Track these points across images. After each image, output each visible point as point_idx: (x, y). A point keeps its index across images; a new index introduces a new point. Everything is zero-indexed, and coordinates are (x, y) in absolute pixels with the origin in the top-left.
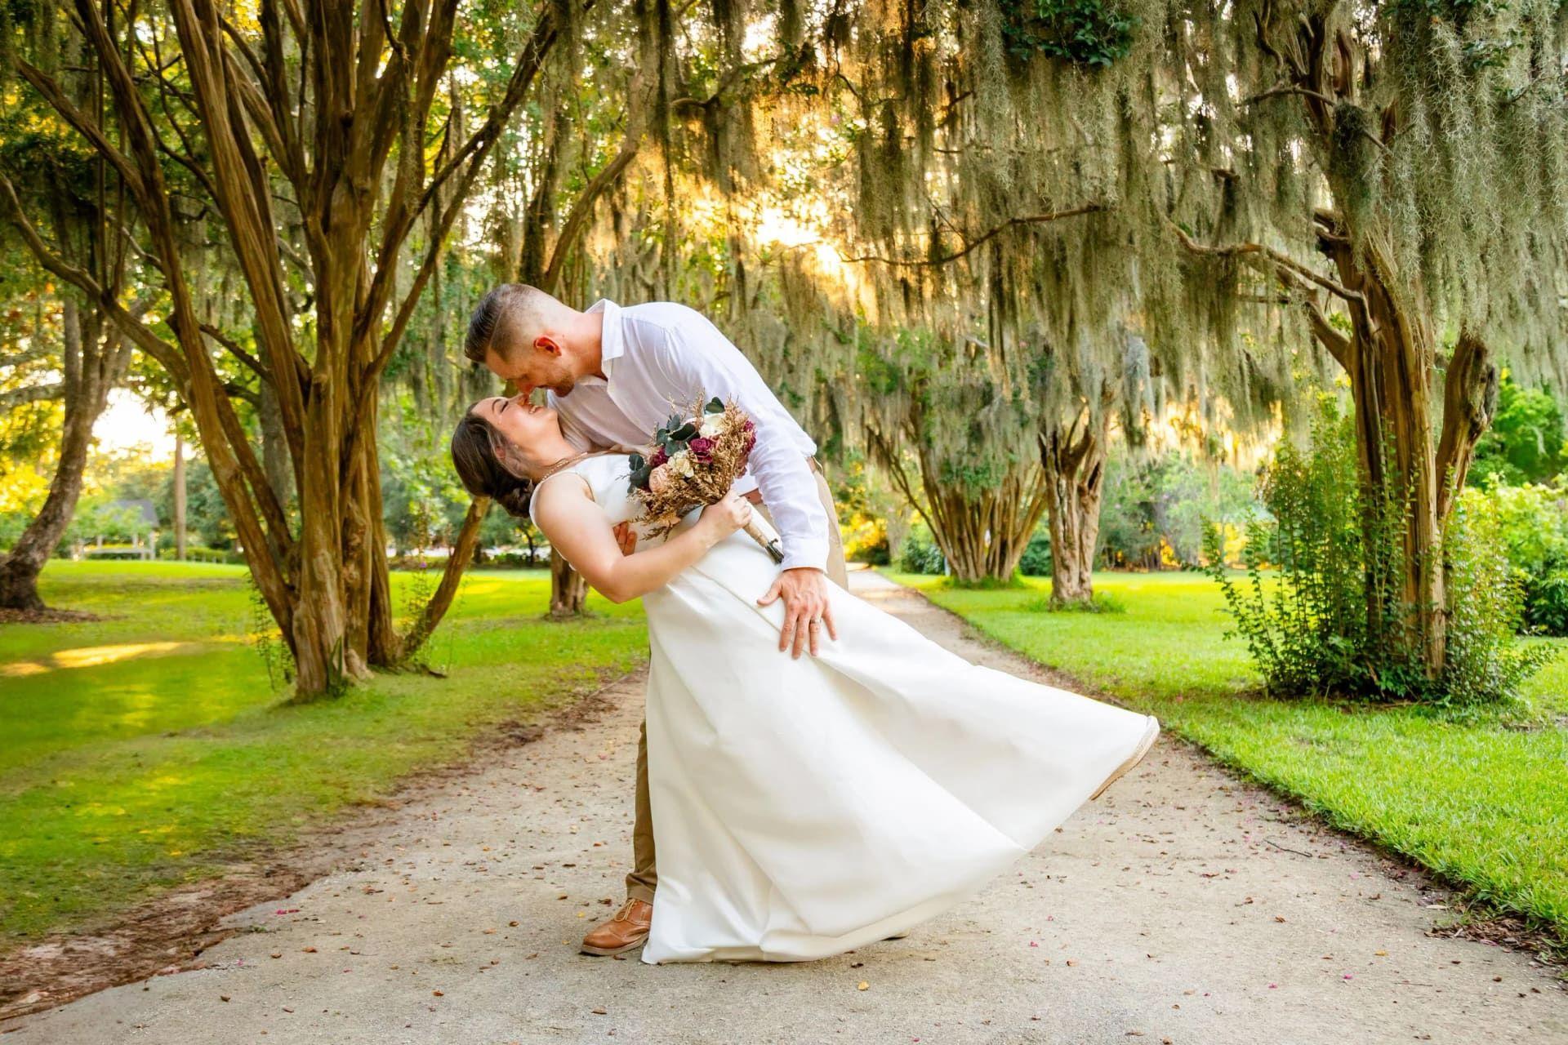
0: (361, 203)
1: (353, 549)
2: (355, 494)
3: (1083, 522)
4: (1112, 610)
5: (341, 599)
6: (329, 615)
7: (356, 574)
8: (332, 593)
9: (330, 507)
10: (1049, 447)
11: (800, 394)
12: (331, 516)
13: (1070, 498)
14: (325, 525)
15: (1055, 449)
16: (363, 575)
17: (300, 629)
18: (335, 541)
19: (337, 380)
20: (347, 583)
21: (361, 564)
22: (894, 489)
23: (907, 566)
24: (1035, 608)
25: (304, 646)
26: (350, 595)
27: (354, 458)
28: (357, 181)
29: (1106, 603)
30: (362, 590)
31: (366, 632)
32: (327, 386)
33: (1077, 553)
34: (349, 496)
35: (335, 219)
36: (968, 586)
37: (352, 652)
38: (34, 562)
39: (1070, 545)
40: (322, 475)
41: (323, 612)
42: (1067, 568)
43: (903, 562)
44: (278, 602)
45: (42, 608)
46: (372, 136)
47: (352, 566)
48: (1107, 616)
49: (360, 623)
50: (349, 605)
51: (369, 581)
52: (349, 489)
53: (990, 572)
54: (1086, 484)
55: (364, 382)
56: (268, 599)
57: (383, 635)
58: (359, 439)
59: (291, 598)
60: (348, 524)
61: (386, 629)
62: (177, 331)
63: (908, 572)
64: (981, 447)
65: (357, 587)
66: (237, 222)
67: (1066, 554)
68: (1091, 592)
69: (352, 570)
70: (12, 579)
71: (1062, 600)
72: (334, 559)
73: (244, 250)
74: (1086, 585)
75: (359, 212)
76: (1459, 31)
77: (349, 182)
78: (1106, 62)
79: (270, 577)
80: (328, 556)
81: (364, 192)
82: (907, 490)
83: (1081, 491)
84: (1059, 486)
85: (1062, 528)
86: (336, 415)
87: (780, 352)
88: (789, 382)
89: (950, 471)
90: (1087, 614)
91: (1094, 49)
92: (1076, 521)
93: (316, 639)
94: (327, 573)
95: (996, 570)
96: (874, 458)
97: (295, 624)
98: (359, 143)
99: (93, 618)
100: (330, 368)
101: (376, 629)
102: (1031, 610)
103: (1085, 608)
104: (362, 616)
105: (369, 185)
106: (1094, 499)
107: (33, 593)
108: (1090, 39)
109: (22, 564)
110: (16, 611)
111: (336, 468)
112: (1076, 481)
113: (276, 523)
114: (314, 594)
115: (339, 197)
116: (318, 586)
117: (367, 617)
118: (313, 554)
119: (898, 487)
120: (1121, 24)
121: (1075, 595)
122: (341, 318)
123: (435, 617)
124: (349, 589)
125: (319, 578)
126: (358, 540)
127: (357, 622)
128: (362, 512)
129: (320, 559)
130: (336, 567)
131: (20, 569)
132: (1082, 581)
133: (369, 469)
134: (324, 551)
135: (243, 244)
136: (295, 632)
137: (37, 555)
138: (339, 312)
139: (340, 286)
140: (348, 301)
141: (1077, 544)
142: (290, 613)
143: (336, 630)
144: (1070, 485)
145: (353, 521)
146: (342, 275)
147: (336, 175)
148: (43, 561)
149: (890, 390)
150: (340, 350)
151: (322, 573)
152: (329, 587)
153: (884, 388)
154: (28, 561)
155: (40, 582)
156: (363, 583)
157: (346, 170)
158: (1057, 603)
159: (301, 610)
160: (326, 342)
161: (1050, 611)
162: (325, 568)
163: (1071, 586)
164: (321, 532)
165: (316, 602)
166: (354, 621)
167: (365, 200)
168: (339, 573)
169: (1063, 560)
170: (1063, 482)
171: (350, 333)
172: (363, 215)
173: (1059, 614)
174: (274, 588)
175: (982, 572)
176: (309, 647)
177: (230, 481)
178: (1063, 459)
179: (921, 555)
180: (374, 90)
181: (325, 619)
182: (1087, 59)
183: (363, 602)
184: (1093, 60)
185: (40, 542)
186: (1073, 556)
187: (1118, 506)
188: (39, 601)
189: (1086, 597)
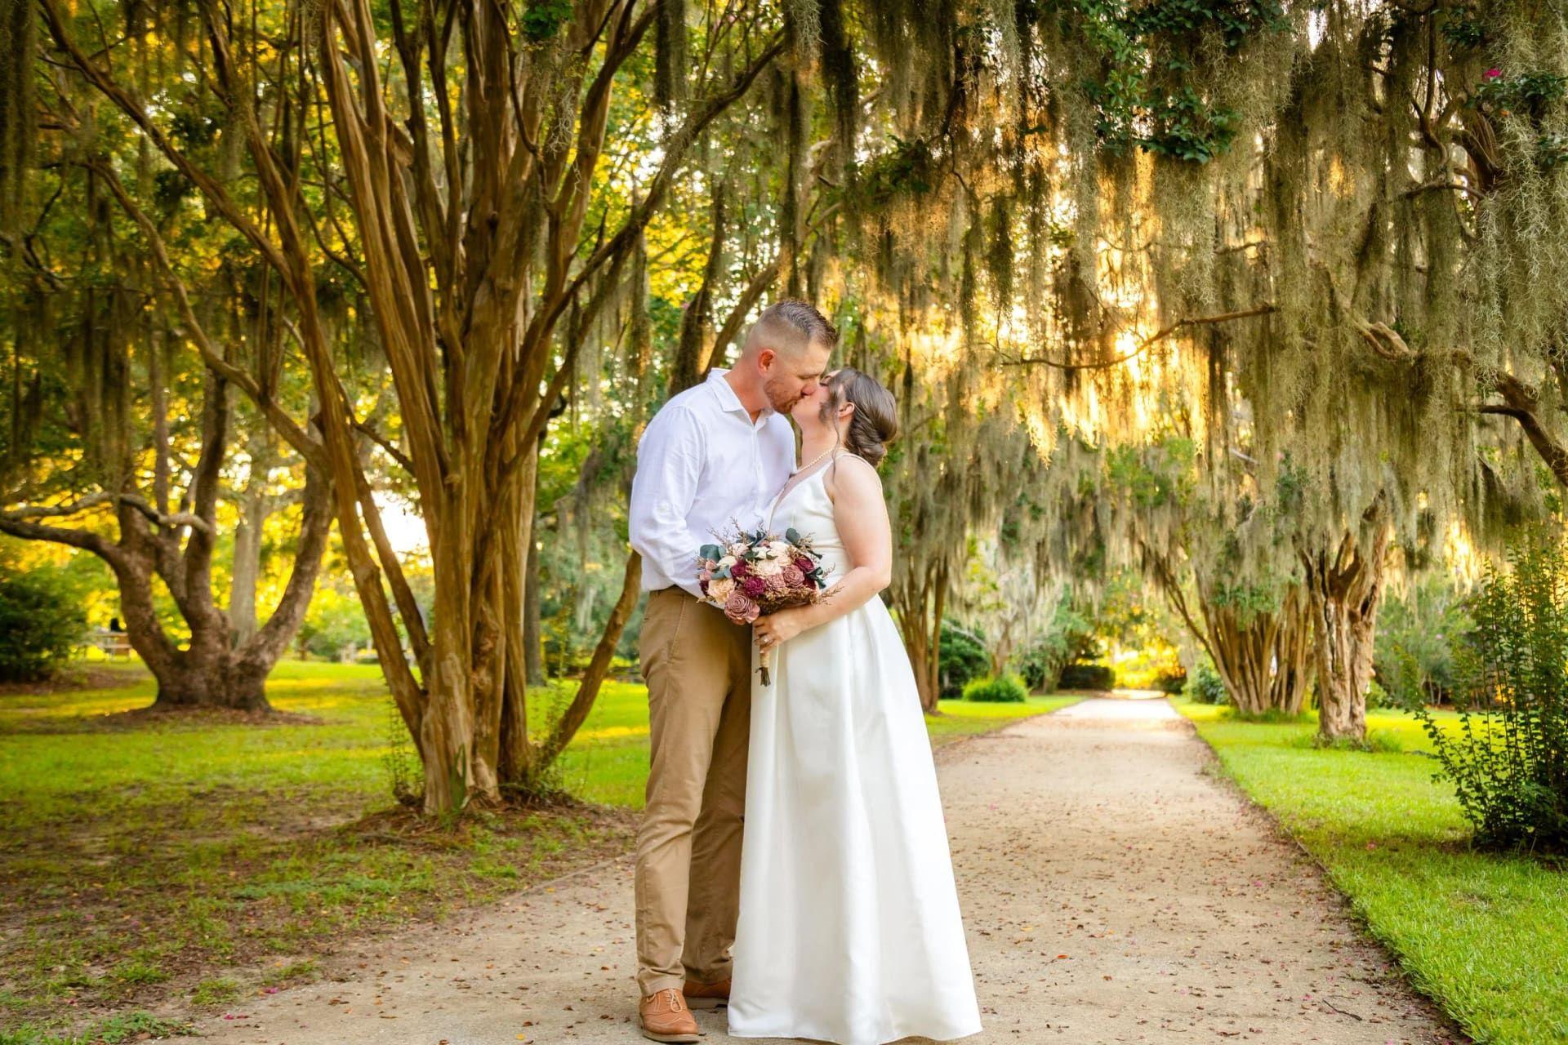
0: (502, 304)
1: (485, 654)
2: (489, 595)
3: (1355, 651)
4: (1386, 749)
5: (468, 705)
6: (456, 720)
7: (487, 680)
8: (459, 699)
9: (460, 610)
10: (1315, 568)
11: (1041, 505)
12: (461, 620)
13: (1339, 624)
14: (455, 629)
15: (1322, 570)
16: (495, 680)
17: (427, 735)
18: (464, 645)
19: (471, 482)
20: (476, 689)
21: (493, 670)
22: (1170, 609)
23: (1197, 696)
24: (1298, 745)
25: (432, 753)
26: (480, 701)
27: (487, 561)
28: (499, 281)
29: (1380, 741)
30: (493, 698)
31: (497, 740)
32: (460, 486)
33: (1348, 685)
34: (483, 599)
35: (476, 320)
36: (1249, 719)
37: (481, 760)
38: (263, 663)
39: (1340, 676)
40: (453, 577)
41: (450, 718)
42: (1336, 701)
43: (1194, 691)
44: (409, 706)
45: (269, 710)
46: (516, 237)
47: (483, 672)
48: (1378, 756)
49: (489, 731)
50: (479, 713)
51: (501, 687)
52: (482, 592)
53: (1276, 704)
54: (1359, 609)
55: (499, 483)
56: (401, 705)
57: (516, 744)
58: (493, 541)
59: (422, 703)
60: (480, 628)
61: (520, 739)
62: (322, 429)
63: (1200, 702)
64: (1240, 566)
65: (488, 694)
66: (386, 320)
67: (1335, 685)
68: (1365, 728)
69: (483, 676)
70: (241, 679)
71: (1330, 735)
72: (463, 665)
73: (392, 350)
74: (1358, 721)
75: (500, 312)
76: (1536, 125)
77: (492, 283)
78: (1202, 158)
79: (402, 680)
80: (457, 660)
81: (506, 292)
82: (1184, 612)
83: (1353, 617)
84: (1326, 610)
85: (1330, 656)
86: (469, 516)
87: (1019, 460)
88: (1028, 493)
89: (1223, 593)
90: (1357, 752)
91: (1190, 145)
92: (1347, 650)
93: (442, 746)
94: (456, 680)
95: (1283, 702)
96: (1150, 578)
97: (423, 730)
98: (503, 243)
99: (318, 722)
100: (463, 469)
101: (509, 737)
102: (1294, 746)
103: (1355, 746)
104: (492, 723)
105: (511, 285)
106: (1368, 626)
107: (261, 695)
108: (1185, 134)
109: (252, 665)
110: (243, 712)
111: (468, 570)
112: (1346, 606)
113: (414, 625)
114: (442, 699)
115: (481, 298)
116: (446, 691)
117: (498, 725)
118: (442, 658)
119: (1175, 609)
120: (1219, 119)
121: (1345, 731)
122: (477, 417)
123: (571, 727)
124: (479, 694)
125: (447, 682)
126: (490, 645)
127: (487, 730)
128: (496, 616)
129: (449, 663)
130: (465, 671)
131: (250, 670)
132: (1353, 716)
133: (506, 570)
134: (452, 655)
135: (391, 343)
136: (423, 738)
137: (266, 657)
138: (476, 411)
139: (477, 386)
140: (485, 401)
141: (1348, 675)
142: (420, 717)
143: (463, 736)
144: (1339, 610)
145: (486, 625)
146: (480, 375)
147: (481, 276)
148: (273, 663)
149: (1158, 503)
150: (475, 450)
151: (449, 677)
152: (456, 692)
153: (1151, 501)
154: (258, 663)
155: (270, 684)
156: (495, 690)
157: (490, 270)
158: (1325, 741)
159: (430, 715)
160: (460, 442)
161: (1315, 748)
162: (452, 672)
163: (1340, 721)
164: (450, 636)
165: (443, 707)
166: (484, 728)
167: (506, 300)
168: (468, 678)
169: (1331, 692)
170: (1332, 606)
171: (486, 433)
172: (504, 316)
173: (1323, 752)
174: (405, 692)
175: (1267, 704)
176: (435, 754)
177: (366, 581)
178: (1331, 581)
179: (1212, 684)
180: (520, 191)
181: (451, 725)
182: (1182, 154)
183: (494, 709)
184: (1187, 156)
185: (271, 643)
186: (1344, 687)
187: (1439, 636)
188: (267, 703)
189: (1358, 734)
